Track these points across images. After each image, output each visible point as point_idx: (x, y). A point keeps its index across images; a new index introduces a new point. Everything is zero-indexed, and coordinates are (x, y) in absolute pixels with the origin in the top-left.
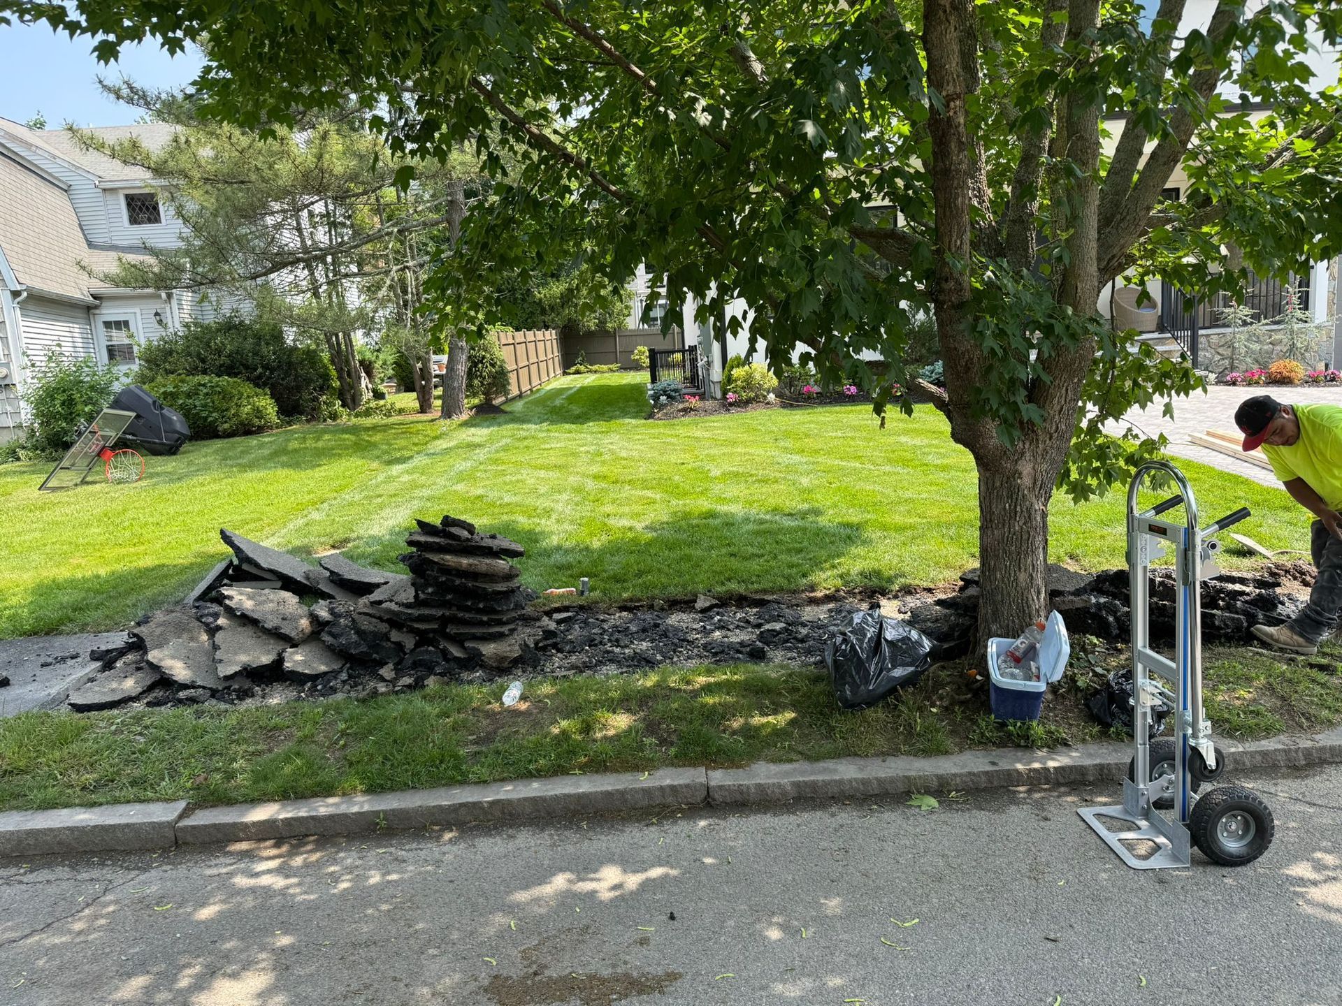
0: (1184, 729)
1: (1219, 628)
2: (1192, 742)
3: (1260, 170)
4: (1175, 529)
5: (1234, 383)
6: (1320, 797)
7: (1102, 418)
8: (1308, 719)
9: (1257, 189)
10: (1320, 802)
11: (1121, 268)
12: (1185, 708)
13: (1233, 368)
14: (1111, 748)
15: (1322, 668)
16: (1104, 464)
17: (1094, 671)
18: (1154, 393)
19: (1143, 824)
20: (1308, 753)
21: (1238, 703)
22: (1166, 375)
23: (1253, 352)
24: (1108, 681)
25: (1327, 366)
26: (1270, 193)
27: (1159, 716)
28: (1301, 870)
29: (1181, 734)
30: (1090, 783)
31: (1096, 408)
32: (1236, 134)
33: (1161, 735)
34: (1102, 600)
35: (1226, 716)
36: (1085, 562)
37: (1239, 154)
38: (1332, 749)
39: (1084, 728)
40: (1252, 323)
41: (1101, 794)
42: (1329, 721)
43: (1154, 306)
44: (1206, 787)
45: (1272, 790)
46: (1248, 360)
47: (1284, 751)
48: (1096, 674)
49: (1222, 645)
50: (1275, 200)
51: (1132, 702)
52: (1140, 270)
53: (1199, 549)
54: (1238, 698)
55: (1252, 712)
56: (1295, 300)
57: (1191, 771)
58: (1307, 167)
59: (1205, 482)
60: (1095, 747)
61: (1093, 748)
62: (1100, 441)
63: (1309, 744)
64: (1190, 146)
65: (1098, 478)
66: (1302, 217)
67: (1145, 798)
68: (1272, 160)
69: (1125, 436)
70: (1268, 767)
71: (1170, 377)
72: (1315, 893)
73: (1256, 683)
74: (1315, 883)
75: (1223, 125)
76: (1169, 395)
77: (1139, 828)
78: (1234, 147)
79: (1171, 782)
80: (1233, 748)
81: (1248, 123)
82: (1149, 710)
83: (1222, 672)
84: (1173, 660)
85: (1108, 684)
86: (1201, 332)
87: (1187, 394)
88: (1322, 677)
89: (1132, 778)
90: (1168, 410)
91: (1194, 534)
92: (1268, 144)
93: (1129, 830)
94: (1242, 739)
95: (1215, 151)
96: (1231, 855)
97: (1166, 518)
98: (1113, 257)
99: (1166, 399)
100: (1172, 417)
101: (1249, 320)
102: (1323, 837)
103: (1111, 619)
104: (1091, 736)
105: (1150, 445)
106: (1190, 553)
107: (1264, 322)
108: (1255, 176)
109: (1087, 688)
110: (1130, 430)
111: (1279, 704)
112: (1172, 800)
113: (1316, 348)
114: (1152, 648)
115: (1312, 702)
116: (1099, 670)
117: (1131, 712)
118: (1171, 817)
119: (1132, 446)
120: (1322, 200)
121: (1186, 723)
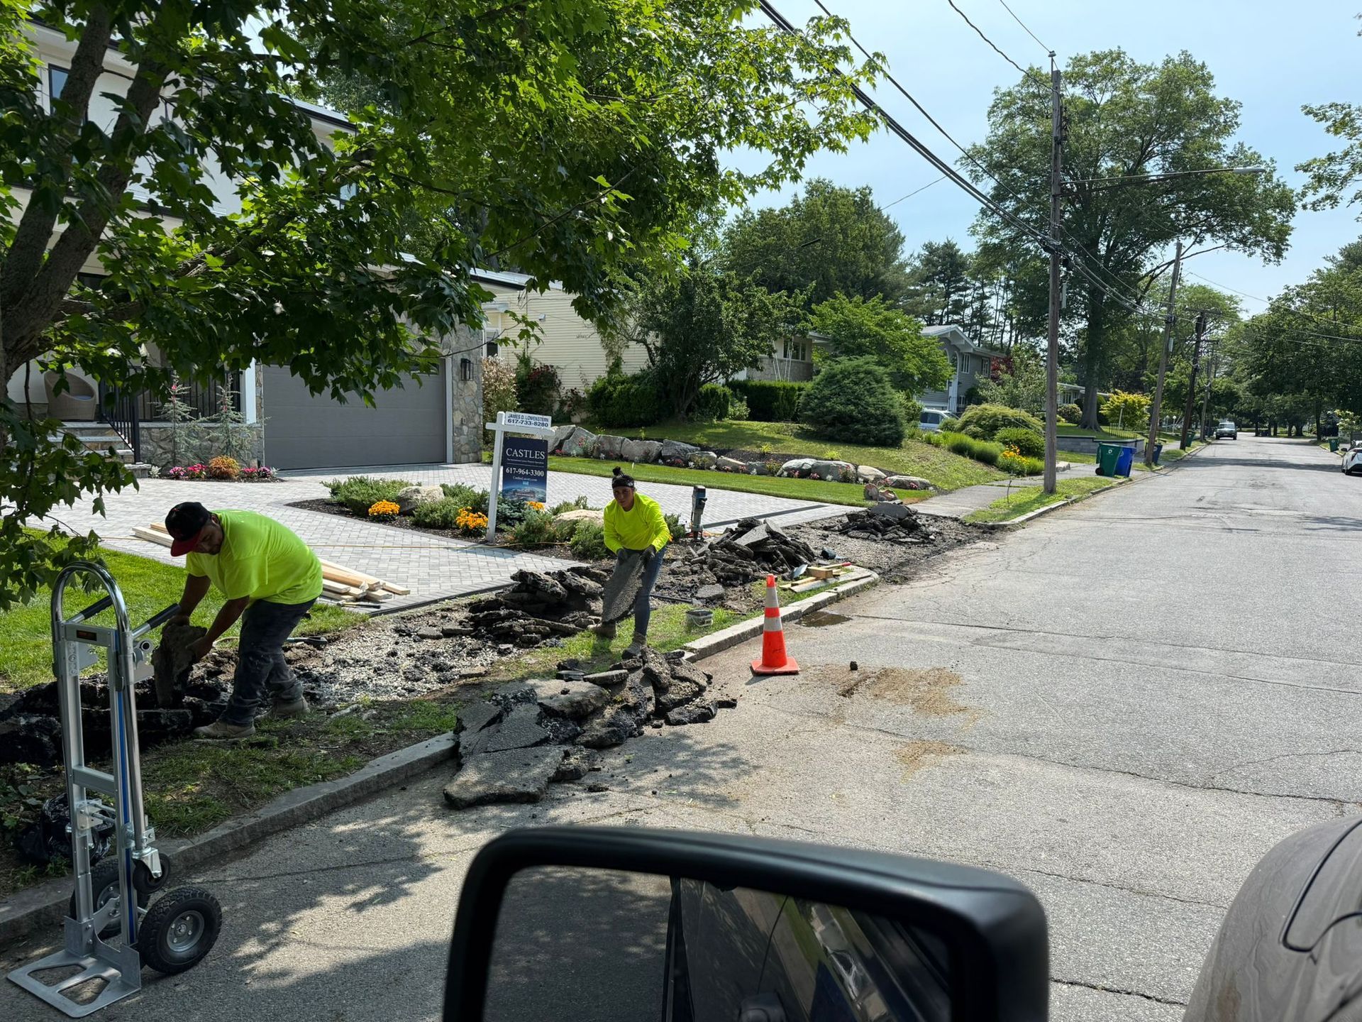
0: (127, 843)
1: (166, 726)
2: (135, 856)
3: (176, 277)
4: (105, 632)
5: (177, 477)
6: (264, 869)
7: (22, 515)
8: (250, 798)
9: (173, 294)
10: (263, 875)
11: (34, 352)
12: (126, 821)
13: (175, 462)
14: (49, 887)
15: (262, 745)
16: (26, 567)
17: (25, 804)
18: (82, 487)
19: (89, 962)
20: (252, 829)
21: (186, 798)
22: (94, 469)
23: (194, 447)
24: (43, 812)
25: (259, 463)
26: (185, 300)
27: (101, 835)
28: (251, 947)
29: (124, 851)
30: (25, 937)
31: (14, 504)
32: (150, 236)
33: (108, 855)
34: (34, 720)
35: (174, 815)
36: (16, 679)
37: (154, 257)
38: (272, 819)
39: (14, 874)
40: (191, 420)
41: (38, 947)
42: (269, 794)
43: (91, 394)
44: (155, 897)
45: (221, 878)
46: (190, 455)
47: (231, 834)
48: (28, 807)
49: (170, 742)
50: (190, 308)
51: (69, 829)
52: (58, 356)
53: (131, 650)
54: (186, 794)
55: (200, 804)
56: (228, 400)
57: (136, 887)
58: (218, 282)
59: (150, 577)
60: (30, 893)
61: (26, 895)
62: (21, 541)
63: (253, 821)
64: (103, 237)
65: (21, 583)
66: (214, 328)
67: (90, 932)
68: (188, 269)
69: (51, 535)
70: (217, 855)
71: (99, 472)
72: (262, 966)
73: (203, 774)
74: (260, 956)
75: (137, 224)
76: (99, 490)
77: (84, 968)
78: (148, 249)
79: (118, 905)
80: (183, 846)
81: (161, 228)
82: (89, 834)
83: (169, 772)
84: (111, 772)
85: (44, 816)
86: (141, 425)
87: (118, 490)
88: (261, 754)
89: (74, 916)
90: (98, 506)
91: (125, 636)
92: (182, 253)
93: (73, 975)
94: (191, 835)
95: (131, 249)
96: (182, 960)
97: (95, 622)
98: (23, 338)
99: (96, 495)
100: (103, 514)
101: (188, 417)
102: (267, 907)
103: (46, 739)
104: (25, 882)
105: (81, 543)
106: (122, 656)
107: (201, 419)
108: (171, 281)
109: (17, 826)
110: (56, 528)
111: (224, 788)
112: (119, 924)
113: (249, 446)
114: (86, 764)
115: (253, 779)
116: (32, 801)
117: (68, 840)
118: (116, 944)
119: (59, 546)
120: (234, 314)
121: (129, 837)
